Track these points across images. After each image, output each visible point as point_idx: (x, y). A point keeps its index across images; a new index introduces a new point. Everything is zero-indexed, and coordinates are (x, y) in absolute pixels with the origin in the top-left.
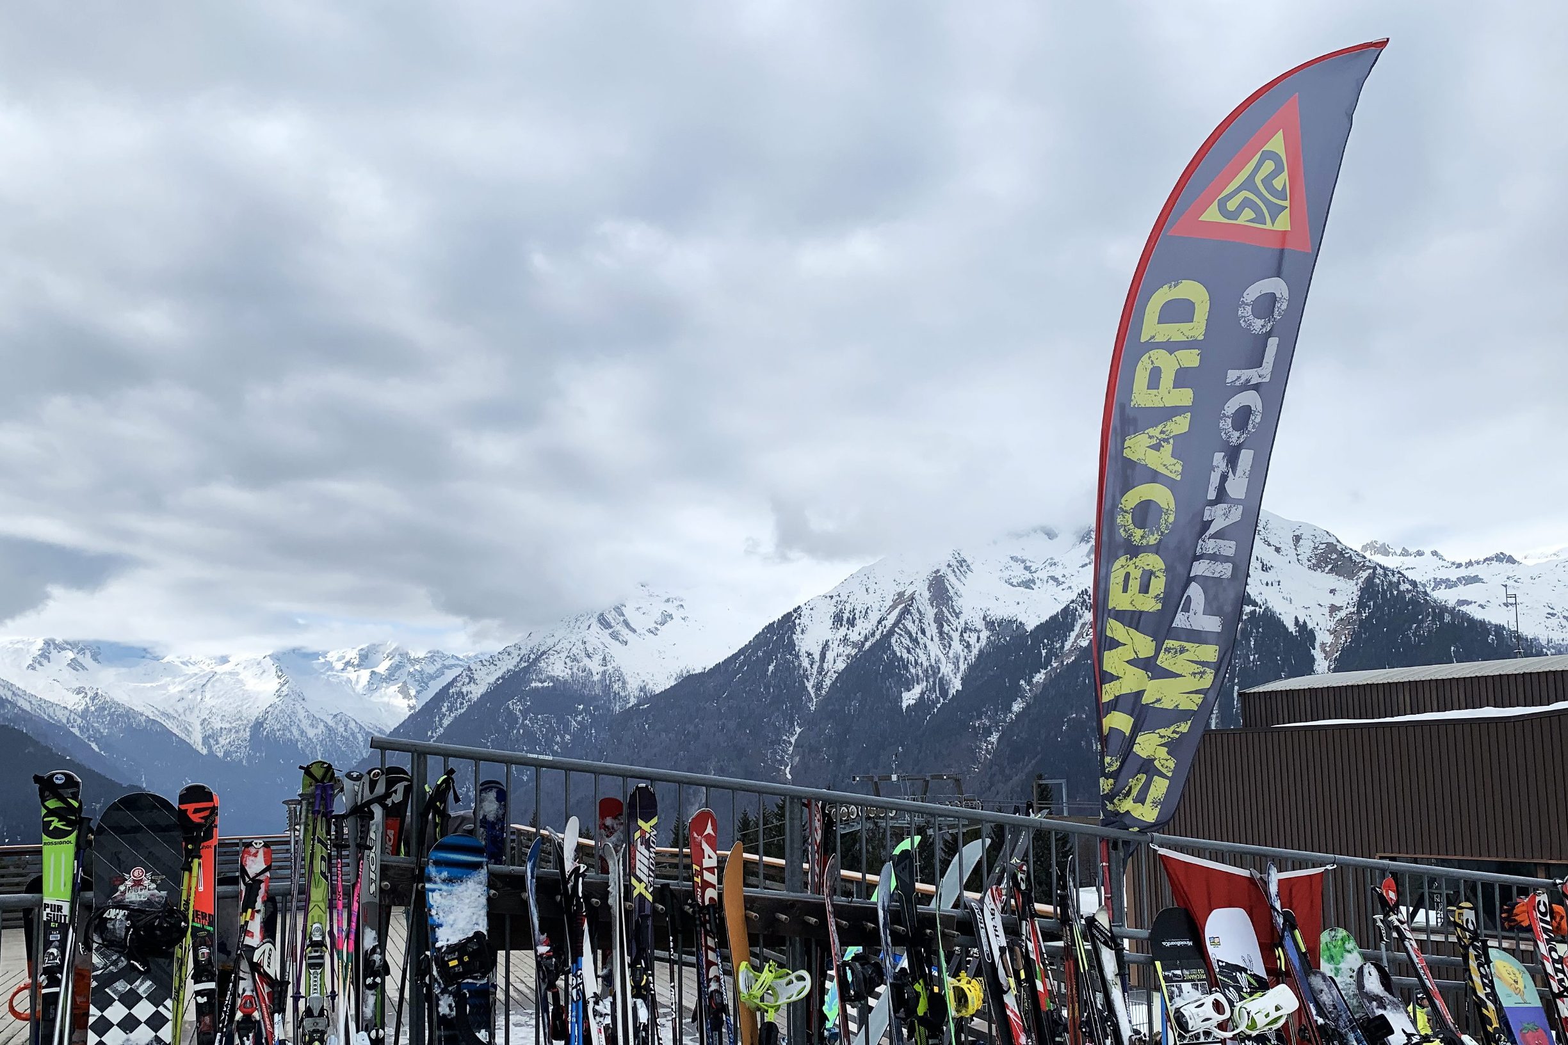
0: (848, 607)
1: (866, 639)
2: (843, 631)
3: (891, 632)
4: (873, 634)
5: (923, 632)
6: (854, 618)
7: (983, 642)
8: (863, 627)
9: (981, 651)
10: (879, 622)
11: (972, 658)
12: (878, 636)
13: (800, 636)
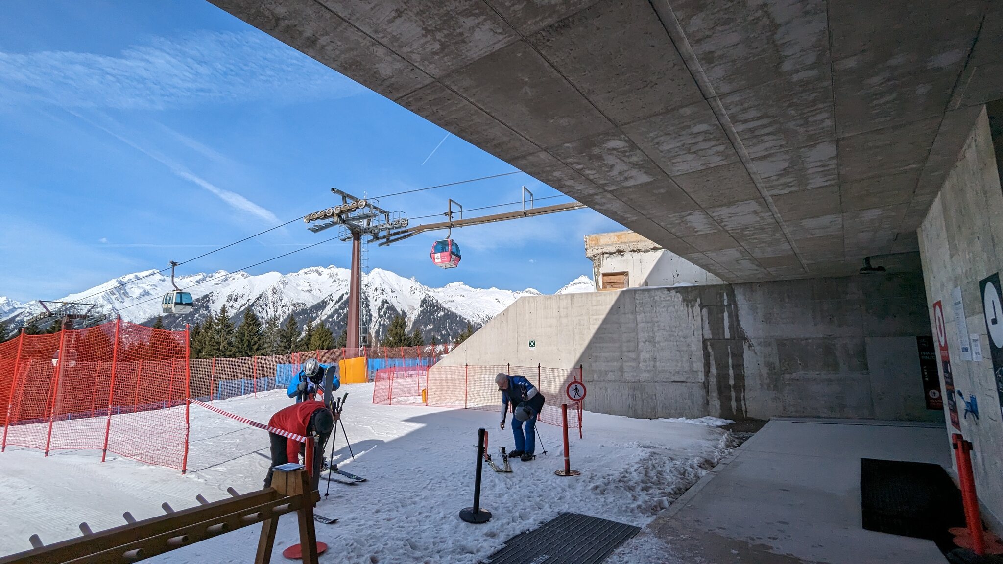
0: (235, 294)
1: (241, 307)
2: (231, 303)
3: (253, 305)
4: (245, 305)
5: (266, 306)
6: (237, 298)
7: (290, 311)
8: (241, 301)
9: (289, 314)
10: (248, 301)
11: (285, 317)
12: (247, 306)
13: (212, 304)
